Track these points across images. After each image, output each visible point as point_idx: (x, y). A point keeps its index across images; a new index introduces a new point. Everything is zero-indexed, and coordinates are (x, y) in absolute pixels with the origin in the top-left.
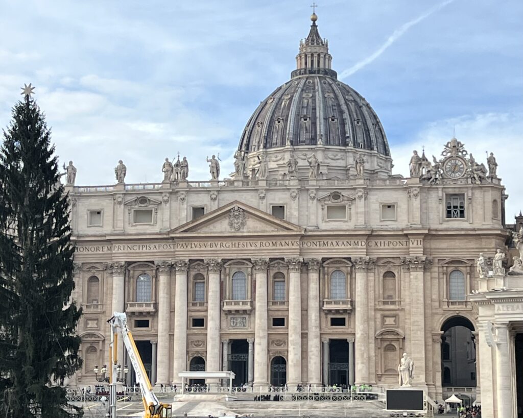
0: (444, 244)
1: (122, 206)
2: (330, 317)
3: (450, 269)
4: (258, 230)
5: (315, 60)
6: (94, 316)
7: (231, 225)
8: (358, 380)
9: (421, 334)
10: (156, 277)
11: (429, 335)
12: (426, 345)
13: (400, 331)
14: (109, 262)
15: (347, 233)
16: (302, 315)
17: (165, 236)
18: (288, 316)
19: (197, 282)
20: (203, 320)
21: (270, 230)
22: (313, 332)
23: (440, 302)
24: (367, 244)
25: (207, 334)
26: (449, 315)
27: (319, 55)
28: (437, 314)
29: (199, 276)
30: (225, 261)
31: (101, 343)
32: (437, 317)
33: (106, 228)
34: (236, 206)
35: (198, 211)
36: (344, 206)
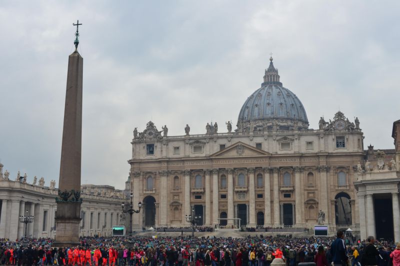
0: (336, 160)
1: (188, 145)
2: (283, 193)
3: (338, 171)
4: (250, 155)
5: (272, 78)
6: (177, 194)
7: (237, 152)
8: (297, 222)
9: (325, 201)
10: (204, 176)
11: (329, 201)
12: (328, 206)
13: (316, 199)
14: (183, 170)
15: (291, 155)
16: (271, 193)
17: (208, 158)
18: (264, 193)
19: (223, 178)
20: (225, 195)
21: (255, 155)
22: (276, 201)
23: (334, 186)
24: (300, 160)
25: (227, 202)
26: (339, 192)
27: (274, 76)
28: (332, 191)
29: (223, 176)
30: (235, 169)
31: (180, 206)
32: (333, 193)
33: (181, 154)
34: (240, 144)
35: (222, 147)
36: (289, 144)
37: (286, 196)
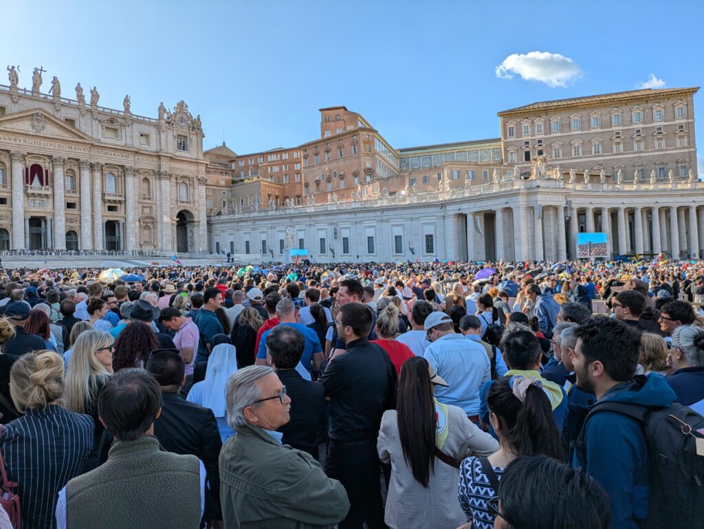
0: (177, 165)
2: (107, 205)
3: (180, 181)
4: (57, 134)
7: (33, 126)
11: (171, 220)
12: (171, 227)
13: (154, 217)
15: (123, 148)
16: (91, 202)
18: (80, 202)
20: (6, 199)
21: (67, 136)
22: (98, 215)
23: (177, 201)
24: (134, 158)
25: (12, 212)
26: (181, 209)
28: (174, 208)
30: (28, 154)
32: (174, 210)
36: (117, 130)
37: (111, 209)
